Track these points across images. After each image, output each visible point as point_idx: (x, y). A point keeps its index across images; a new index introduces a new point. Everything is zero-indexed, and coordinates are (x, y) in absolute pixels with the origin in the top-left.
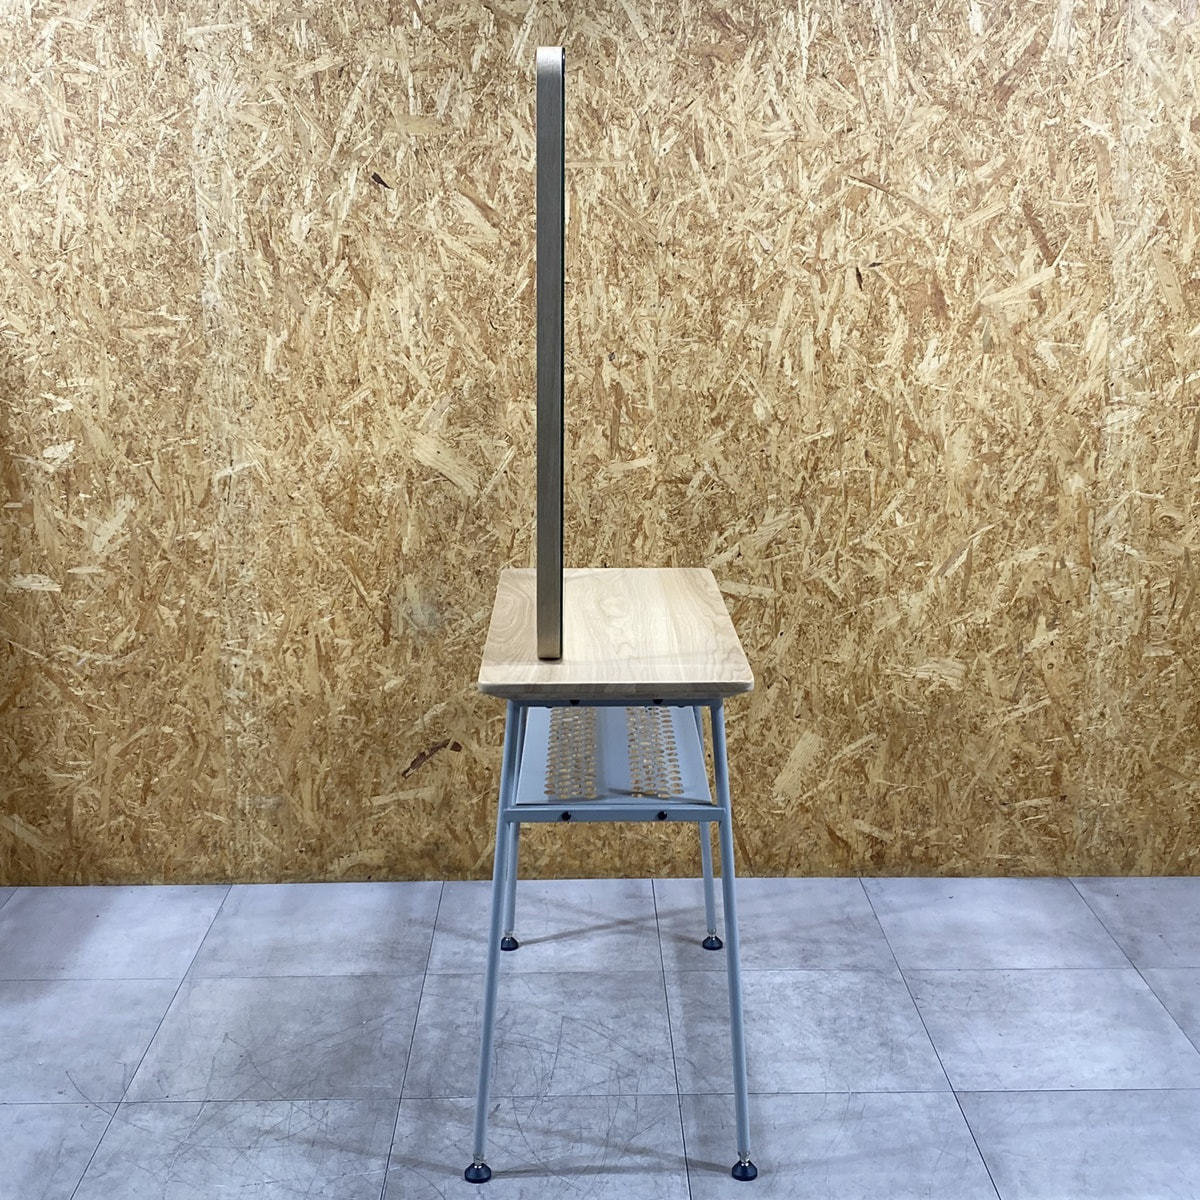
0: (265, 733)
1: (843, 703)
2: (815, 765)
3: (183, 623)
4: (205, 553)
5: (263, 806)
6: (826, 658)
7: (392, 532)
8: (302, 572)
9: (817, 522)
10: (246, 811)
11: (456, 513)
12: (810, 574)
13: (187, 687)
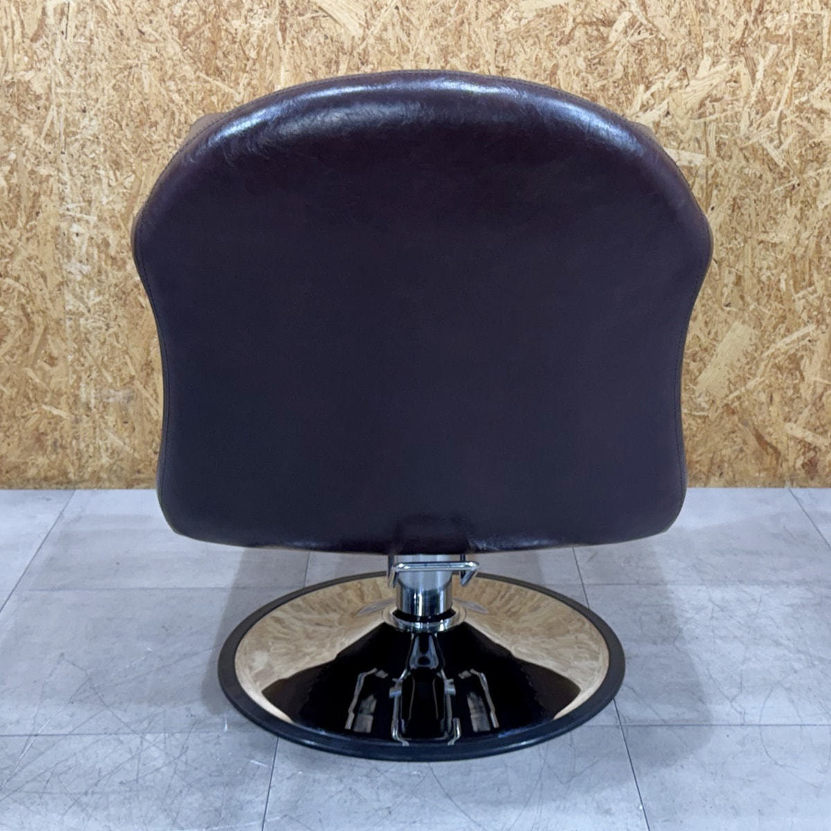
0: (112, 315)
1: (779, 290)
2: (744, 361)
3: (14, 181)
4: (38, 97)
5: (111, 400)
6: (763, 237)
7: (262, 78)
8: (155, 124)
9: (759, 75)
10: (92, 405)
11: (337, 56)
12: (748, 138)
13: (19, 258)
